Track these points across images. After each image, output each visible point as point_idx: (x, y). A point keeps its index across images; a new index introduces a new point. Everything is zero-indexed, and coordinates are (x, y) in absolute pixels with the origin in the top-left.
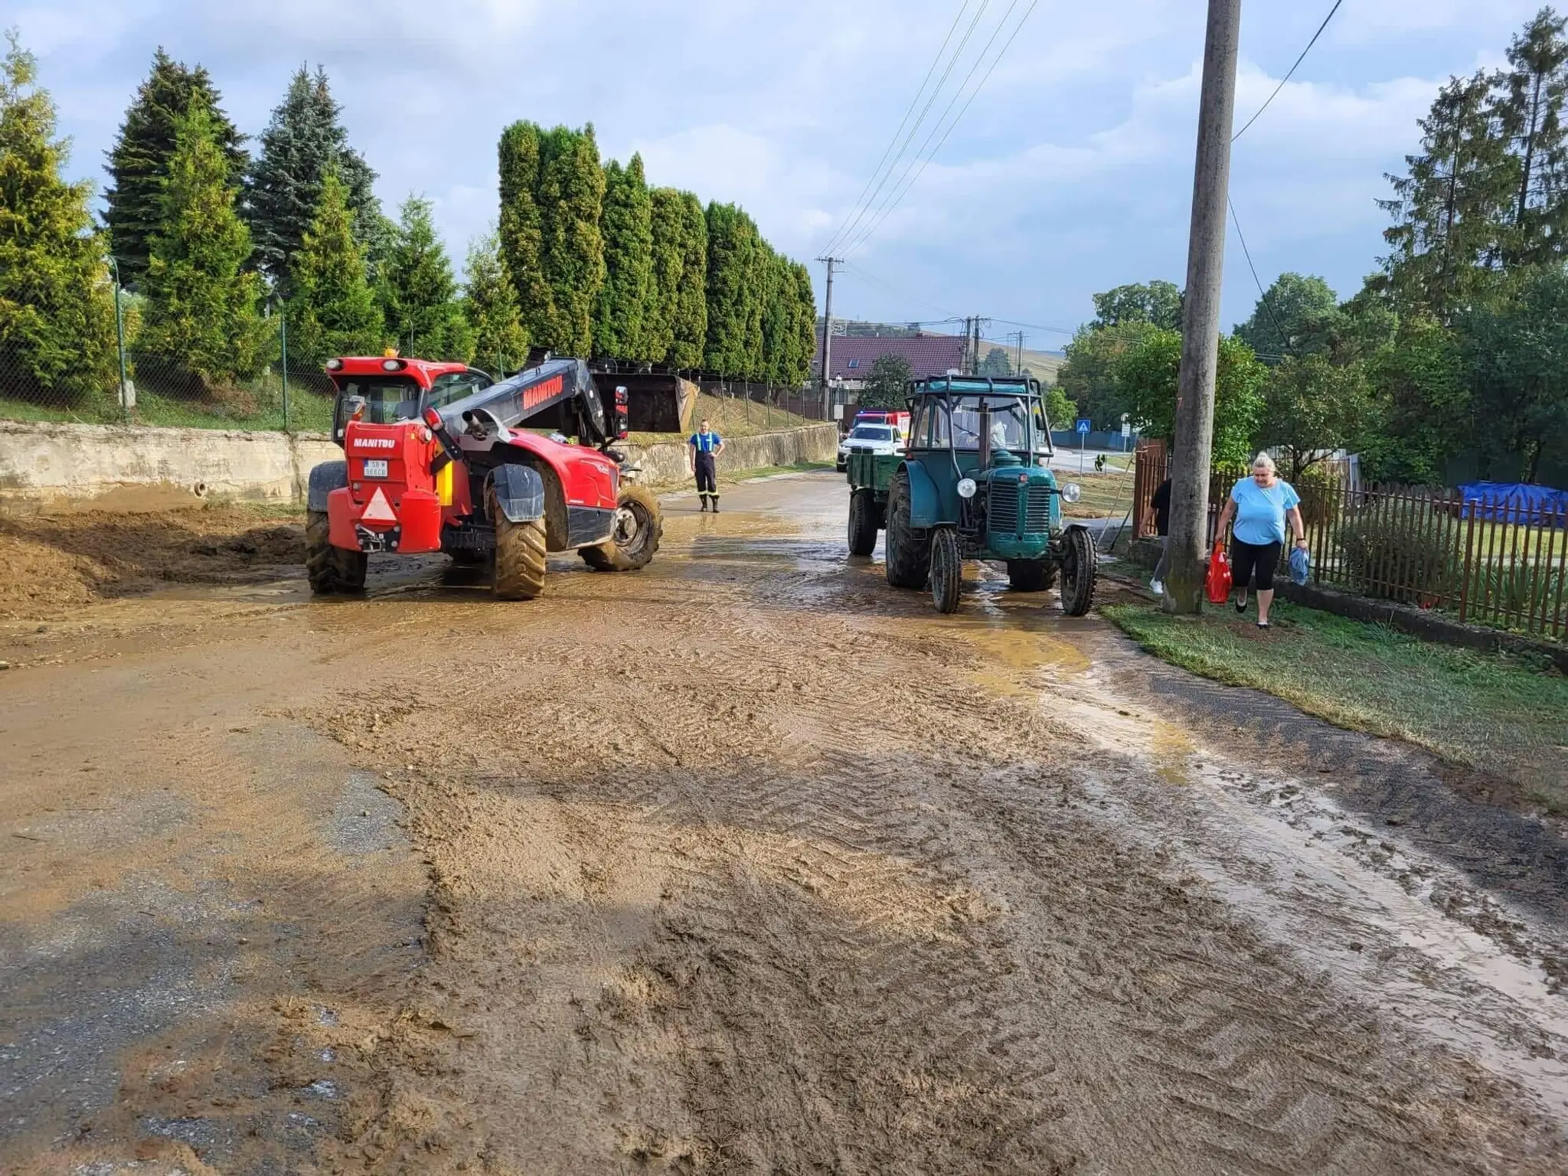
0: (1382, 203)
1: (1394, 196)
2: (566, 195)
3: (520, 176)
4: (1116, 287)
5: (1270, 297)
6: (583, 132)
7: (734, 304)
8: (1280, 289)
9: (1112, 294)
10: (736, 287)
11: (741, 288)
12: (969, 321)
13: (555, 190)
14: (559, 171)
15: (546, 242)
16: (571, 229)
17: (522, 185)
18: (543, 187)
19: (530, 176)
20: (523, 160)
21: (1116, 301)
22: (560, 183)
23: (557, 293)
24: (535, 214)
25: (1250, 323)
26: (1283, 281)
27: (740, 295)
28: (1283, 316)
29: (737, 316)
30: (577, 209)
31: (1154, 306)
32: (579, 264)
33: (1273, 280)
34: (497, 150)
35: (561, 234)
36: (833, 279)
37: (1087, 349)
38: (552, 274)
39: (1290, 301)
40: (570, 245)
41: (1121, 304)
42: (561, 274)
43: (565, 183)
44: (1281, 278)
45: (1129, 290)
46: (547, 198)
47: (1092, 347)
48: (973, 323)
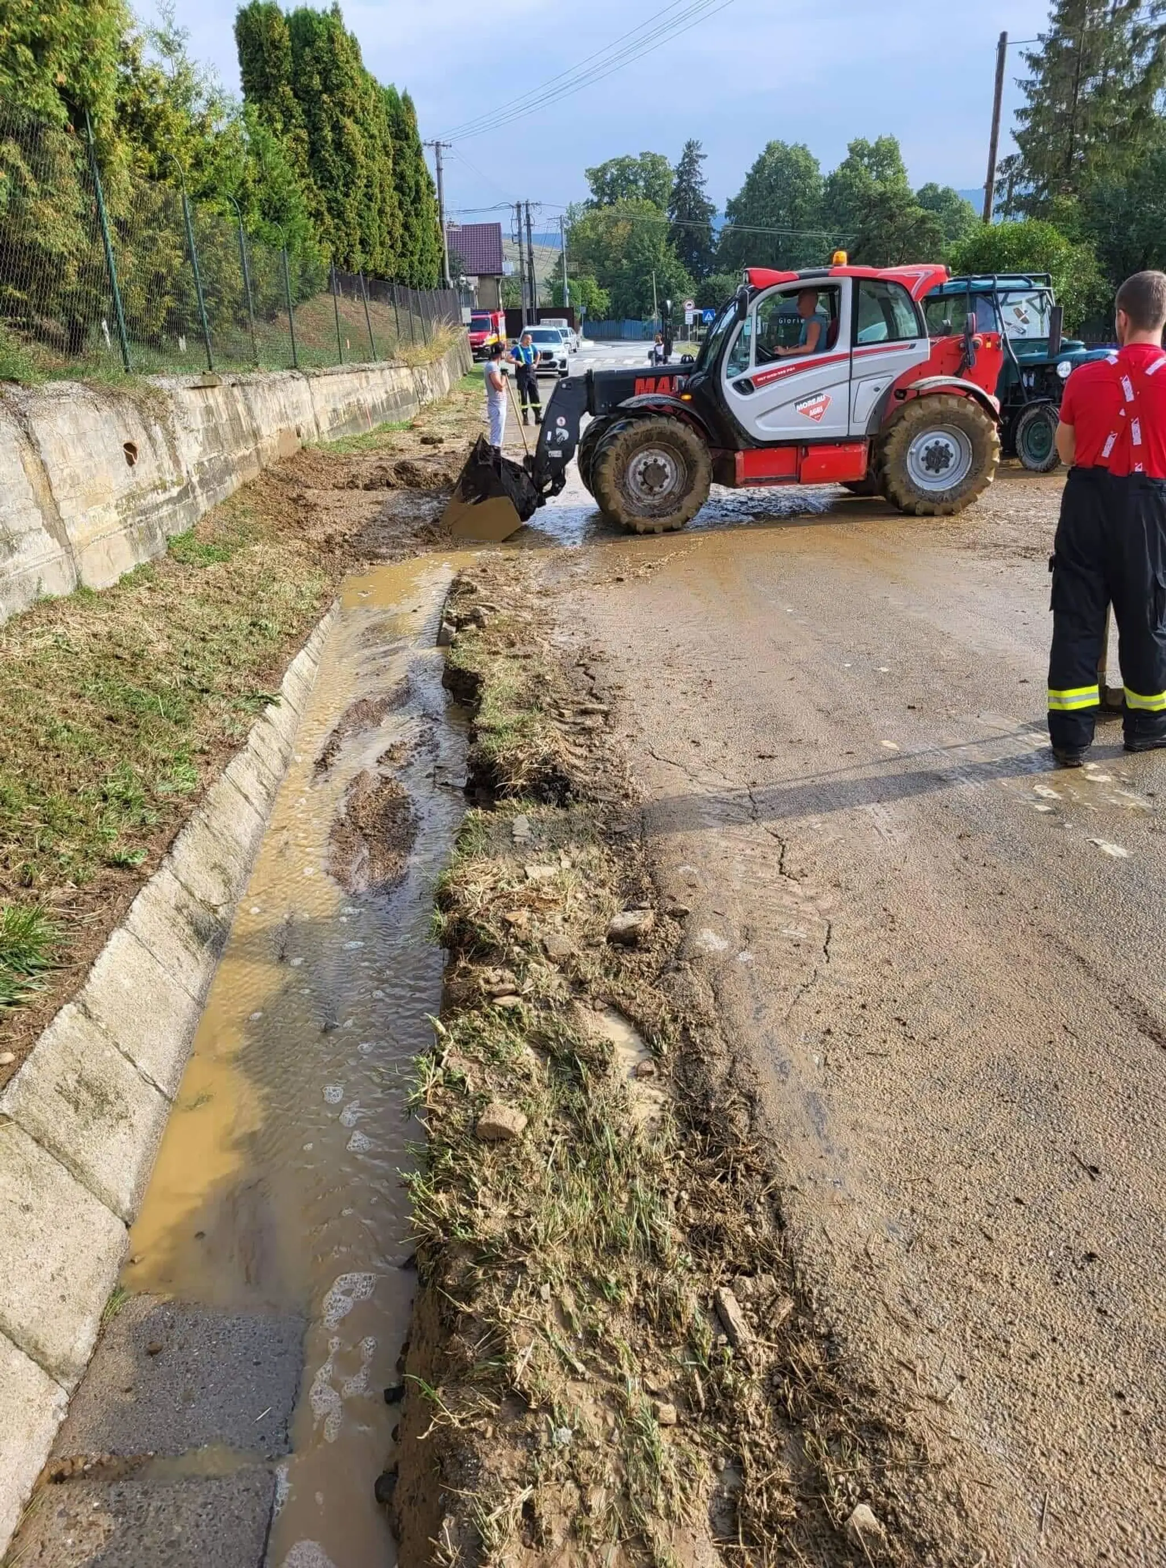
0: (1021, 82)
1: (1031, 76)
2: (328, 89)
3: (275, 66)
4: (607, 161)
5: (760, 167)
6: (329, 12)
7: (412, 203)
8: (770, 160)
9: (604, 169)
10: (412, 183)
11: (417, 184)
12: (519, 206)
13: (316, 82)
14: (317, 60)
15: (312, 143)
16: (337, 128)
17: (281, 77)
18: (303, 79)
19: (287, 66)
20: (277, 48)
21: (608, 176)
22: (319, 73)
23: (329, 201)
24: (298, 111)
25: (741, 196)
26: (770, 149)
27: (417, 192)
28: (772, 189)
29: (417, 215)
30: (341, 104)
31: (646, 181)
32: (348, 168)
33: (762, 150)
34: (232, 34)
35: (329, 134)
36: (442, 166)
37: (588, 232)
38: (322, 180)
39: (778, 171)
40: (338, 146)
41: (614, 180)
42: (331, 179)
43: (325, 74)
44: (769, 147)
45: (622, 165)
46: (307, 92)
47: (593, 228)
48: (523, 209)
